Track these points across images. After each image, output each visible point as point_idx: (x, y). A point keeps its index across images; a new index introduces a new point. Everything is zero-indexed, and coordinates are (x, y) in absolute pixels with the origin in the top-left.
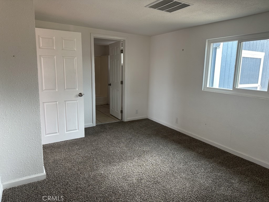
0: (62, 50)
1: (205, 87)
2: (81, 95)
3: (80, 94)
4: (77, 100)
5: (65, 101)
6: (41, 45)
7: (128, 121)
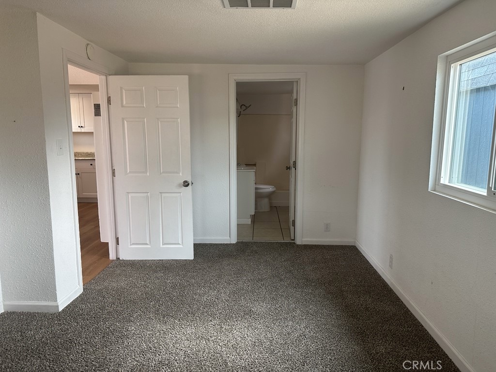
0: (157, 107)
1: (437, 184)
2: (186, 184)
3: (185, 182)
4: (180, 193)
5: (161, 193)
6: (124, 103)
7: (304, 243)
